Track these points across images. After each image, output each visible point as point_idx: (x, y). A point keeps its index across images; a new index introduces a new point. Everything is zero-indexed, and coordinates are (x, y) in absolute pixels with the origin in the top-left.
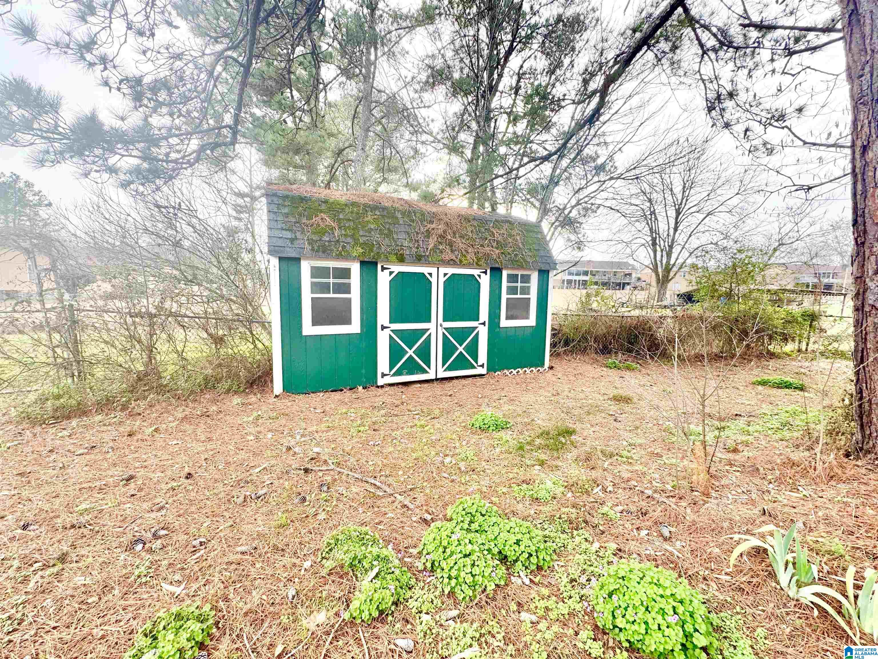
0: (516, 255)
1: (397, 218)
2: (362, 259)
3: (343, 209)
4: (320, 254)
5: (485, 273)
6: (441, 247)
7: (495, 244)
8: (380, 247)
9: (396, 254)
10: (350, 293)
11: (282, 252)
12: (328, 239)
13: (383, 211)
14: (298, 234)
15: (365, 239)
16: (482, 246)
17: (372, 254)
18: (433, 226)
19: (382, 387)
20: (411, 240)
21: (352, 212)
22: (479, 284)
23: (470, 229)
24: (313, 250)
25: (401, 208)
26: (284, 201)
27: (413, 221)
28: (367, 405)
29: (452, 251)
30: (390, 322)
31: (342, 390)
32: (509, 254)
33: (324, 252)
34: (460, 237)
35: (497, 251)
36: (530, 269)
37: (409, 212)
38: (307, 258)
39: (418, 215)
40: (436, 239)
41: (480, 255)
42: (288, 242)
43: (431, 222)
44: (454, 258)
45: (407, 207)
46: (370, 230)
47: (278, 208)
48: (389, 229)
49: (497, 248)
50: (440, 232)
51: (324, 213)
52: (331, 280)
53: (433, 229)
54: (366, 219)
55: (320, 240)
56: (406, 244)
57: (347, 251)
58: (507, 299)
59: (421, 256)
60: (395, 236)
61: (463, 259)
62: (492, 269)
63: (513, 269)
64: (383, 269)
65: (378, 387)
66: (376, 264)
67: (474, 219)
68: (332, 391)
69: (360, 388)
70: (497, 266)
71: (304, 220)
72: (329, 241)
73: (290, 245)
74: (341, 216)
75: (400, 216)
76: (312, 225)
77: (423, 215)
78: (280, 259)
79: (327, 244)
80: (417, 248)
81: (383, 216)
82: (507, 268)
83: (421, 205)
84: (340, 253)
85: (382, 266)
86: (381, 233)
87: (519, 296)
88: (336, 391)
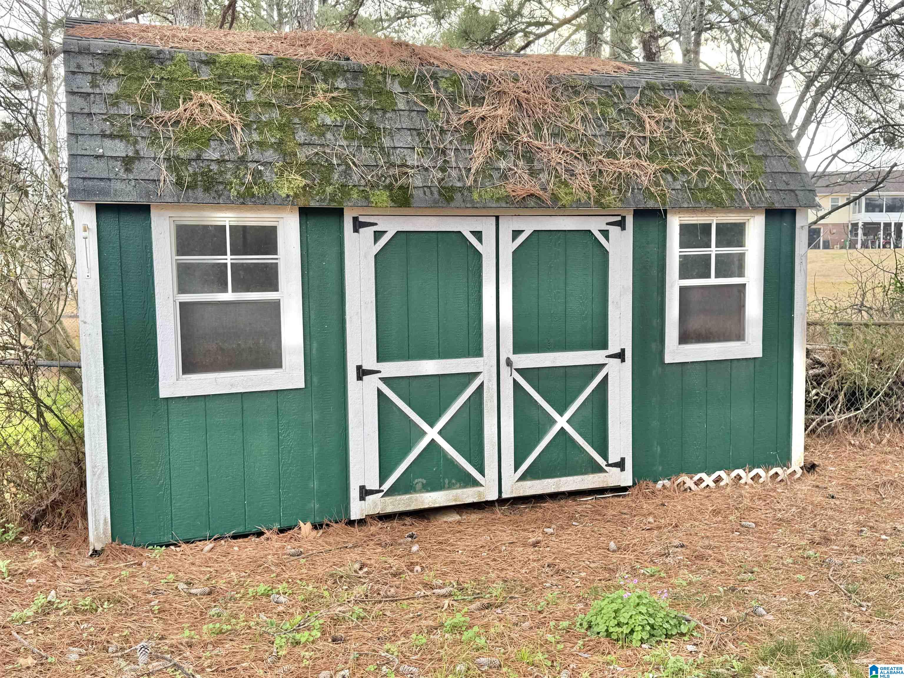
0: (702, 175)
1: (390, 93)
2: (302, 202)
3: (252, 78)
4: (200, 193)
5: (621, 224)
6: (503, 164)
7: (645, 149)
8: (347, 172)
9: (389, 187)
10: (275, 288)
11: (104, 192)
12: (216, 156)
13: (355, 78)
14: (142, 146)
15: (312, 151)
16: (611, 155)
17: (329, 189)
18: (483, 111)
19: (361, 522)
20: (427, 150)
21: (276, 86)
22: (605, 253)
23: (577, 113)
24: (179, 183)
25: (399, 69)
26: (108, 64)
27: (430, 101)
28: (320, 571)
29: (533, 173)
30: (380, 359)
31: (260, 534)
32: (684, 171)
33: (207, 189)
34: (554, 135)
35: (652, 168)
36: (741, 209)
37: (422, 78)
38: (165, 205)
39: (443, 84)
40: (489, 144)
41: (606, 180)
42: (118, 167)
43: (478, 101)
44: (537, 190)
45: (415, 67)
46: (324, 128)
47: (94, 85)
48: (370, 125)
49: (651, 159)
50: (500, 125)
51: (207, 88)
52: (228, 259)
53: (483, 118)
54: (312, 101)
55: (199, 158)
56: (413, 160)
57: (266, 185)
58: (683, 290)
59: (452, 189)
60: (386, 142)
61: (561, 192)
62: (639, 214)
63: (693, 210)
64: (358, 225)
65: (351, 523)
66: (339, 213)
67: (591, 86)
68: (235, 537)
69: (306, 528)
70: (651, 204)
71: (158, 111)
72: (221, 162)
73: (122, 174)
74: (250, 96)
75: (397, 88)
76: (177, 122)
77: (456, 82)
78: (101, 209)
79: (214, 167)
80: (443, 170)
81: (354, 92)
82: (679, 209)
83: (450, 57)
84: (249, 188)
85: (355, 219)
86: (351, 136)
87: (713, 281)
88: (245, 536)
